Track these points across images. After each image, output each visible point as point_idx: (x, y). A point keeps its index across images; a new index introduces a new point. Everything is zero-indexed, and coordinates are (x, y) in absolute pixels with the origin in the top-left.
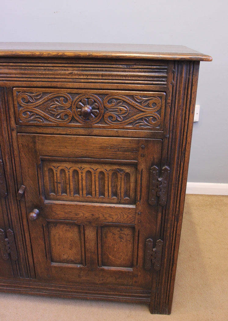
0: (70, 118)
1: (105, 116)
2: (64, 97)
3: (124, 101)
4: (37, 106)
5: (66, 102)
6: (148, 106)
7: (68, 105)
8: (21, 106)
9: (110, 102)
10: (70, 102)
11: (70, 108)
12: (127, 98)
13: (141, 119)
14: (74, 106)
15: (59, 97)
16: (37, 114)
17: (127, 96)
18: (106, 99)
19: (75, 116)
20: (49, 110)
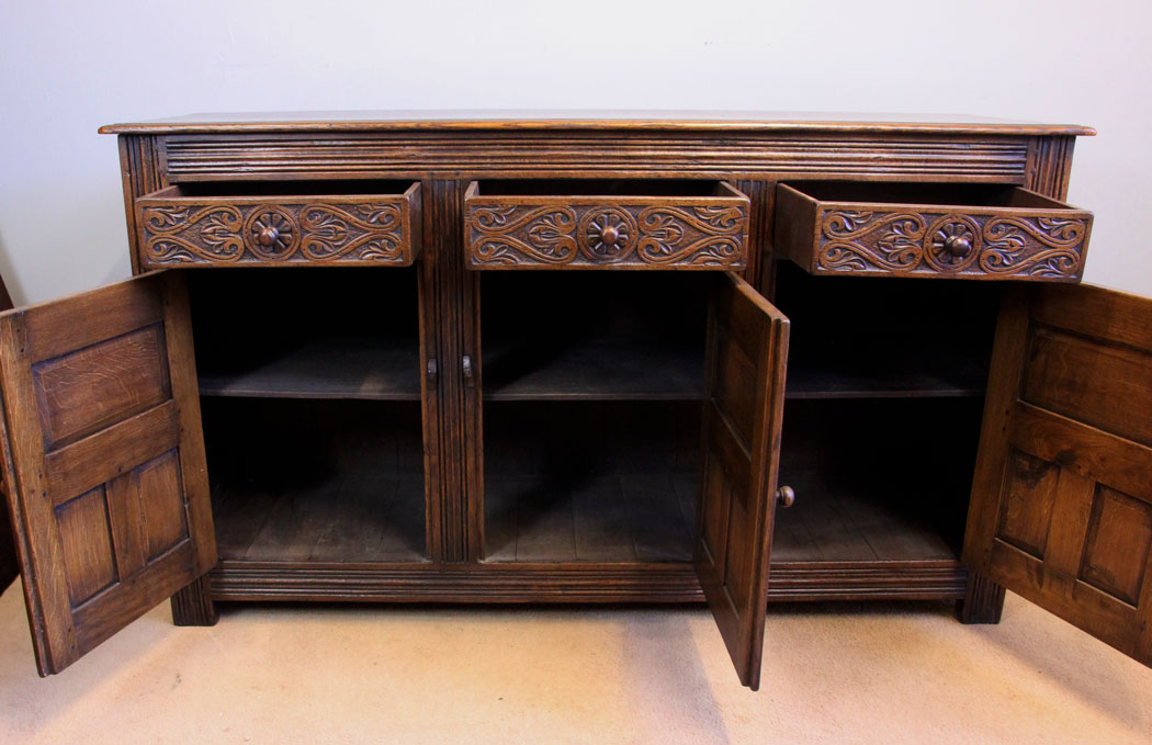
0: (918, 260)
1: (983, 256)
2: (913, 221)
3: (1020, 228)
4: (857, 239)
5: (913, 230)
6: (1061, 237)
7: (917, 235)
8: (826, 237)
9: (995, 230)
10: (922, 230)
11: (922, 242)
12: (1026, 222)
13: (1046, 261)
14: (928, 238)
15: (902, 220)
16: (855, 254)
17: (1027, 218)
18: (990, 224)
19: (926, 257)
20: (879, 245)
